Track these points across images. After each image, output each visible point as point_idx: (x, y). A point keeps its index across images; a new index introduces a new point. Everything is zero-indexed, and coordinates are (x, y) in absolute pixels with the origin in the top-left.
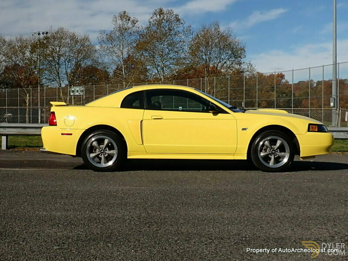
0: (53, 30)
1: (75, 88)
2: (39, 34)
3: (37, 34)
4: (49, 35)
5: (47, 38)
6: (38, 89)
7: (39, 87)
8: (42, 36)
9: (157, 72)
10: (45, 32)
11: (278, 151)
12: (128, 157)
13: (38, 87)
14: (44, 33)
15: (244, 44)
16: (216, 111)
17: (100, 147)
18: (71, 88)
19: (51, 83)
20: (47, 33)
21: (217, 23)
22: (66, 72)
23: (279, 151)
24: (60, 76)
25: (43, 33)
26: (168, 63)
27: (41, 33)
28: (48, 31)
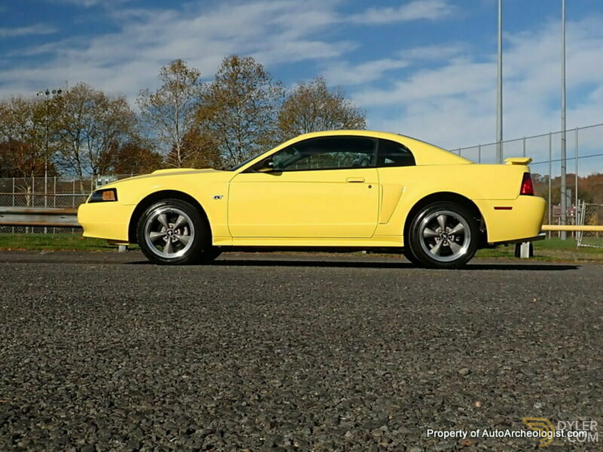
0: (70, 87)
1: (103, 178)
2: (47, 93)
3: (45, 94)
4: (62, 95)
5: (58, 99)
6: (44, 179)
7: (46, 175)
8: (51, 96)
9: (229, 154)
10: (57, 91)
13: (44, 176)
15: (364, 112)
18: (97, 178)
19: (66, 170)
20: (60, 91)
21: (321, 79)
22: (90, 152)
24: (79, 159)
25: (54, 92)
26: (247, 141)
27: (50, 92)
28: (62, 89)
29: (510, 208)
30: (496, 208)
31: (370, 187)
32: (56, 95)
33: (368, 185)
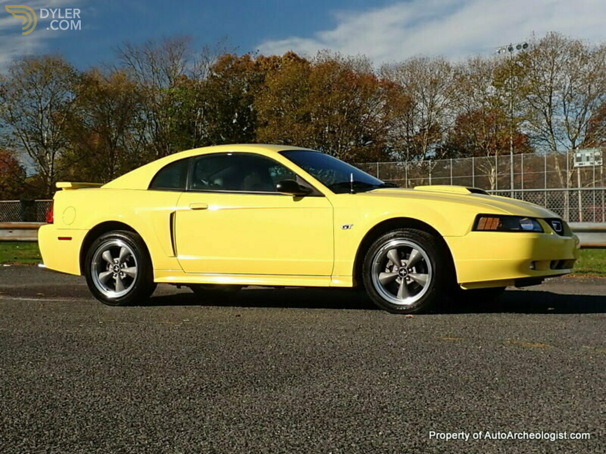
0: (537, 40)
1: (583, 152)
2: (511, 49)
3: (507, 50)
4: (528, 50)
5: (523, 57)
8: (516, 52)
10: (522, 45)
11: (412, 271)
12: (156, 280)
14: (520, 46)
16: (300, 191)
17: (113, 261)
18: (575, 152)
20: (526, 46)
23: (415, 272)
24: (553, 130)
25: (518, 47)
27: (514, 47)
28: (528, 43)
32: (521, 50)
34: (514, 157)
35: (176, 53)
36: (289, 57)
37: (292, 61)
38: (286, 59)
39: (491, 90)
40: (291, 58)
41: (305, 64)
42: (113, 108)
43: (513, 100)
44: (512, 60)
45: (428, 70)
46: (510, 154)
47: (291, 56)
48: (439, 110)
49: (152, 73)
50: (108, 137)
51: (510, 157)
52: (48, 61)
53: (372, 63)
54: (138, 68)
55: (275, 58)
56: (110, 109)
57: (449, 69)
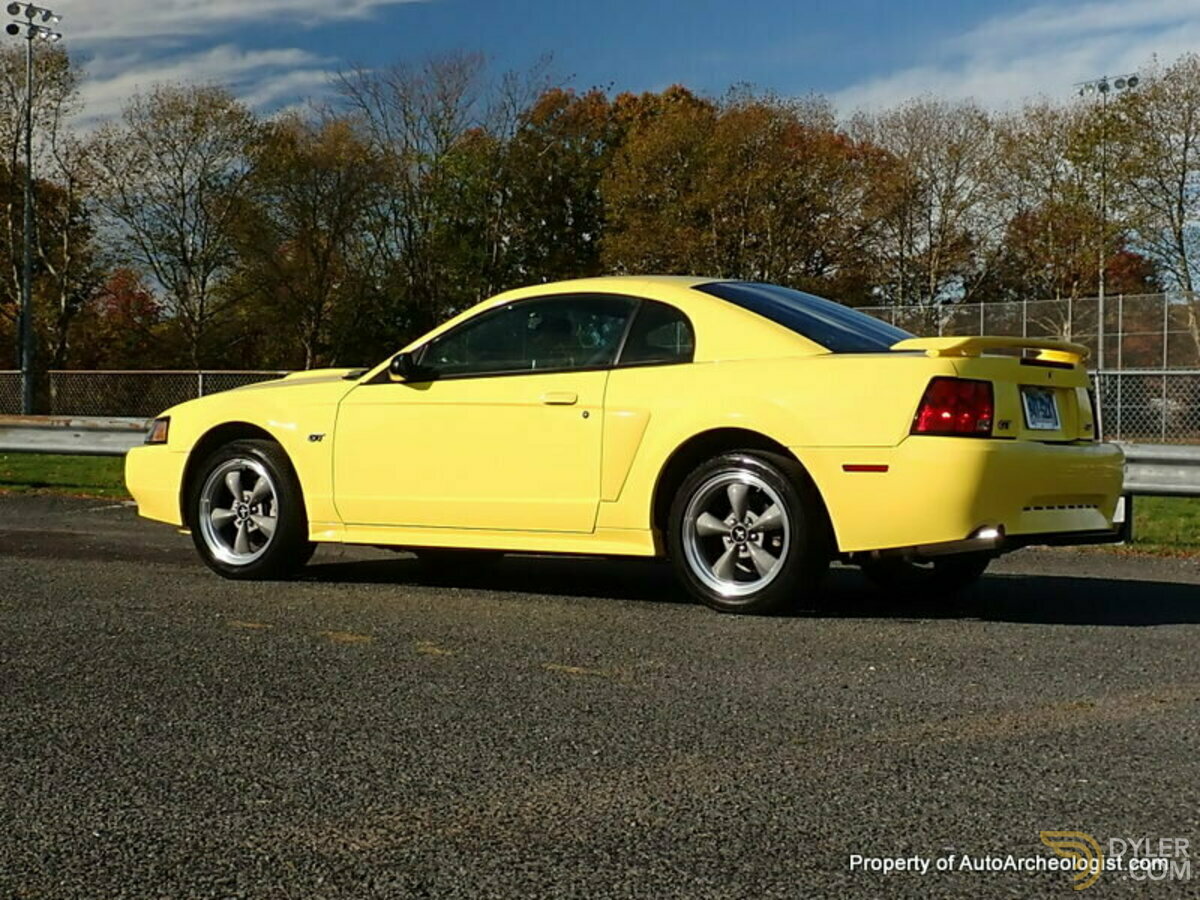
2: (1104, 88)
3: (1097, 90)
4: (1140, 89)
8: (1114, 93)
10: (1127, 80)
14: (1122, 81)
20: (1133, 81)
25: (1119, 83)
27: (1111, 83)
28: (1137, 76)
29: (883, 469)
30: (848, 468)
31: (586, 415)
32: (1125, 90)
33: (582, 411)
34: (1105, 302)
35: (451, 87)
36: (674, 95)
37: (681, 102)
38: (668, 100)
39: (1066, 167)
40: (678, 99)
41: (705, 111)
42: (326, 189)
43: (1108, 189)
44: (1106, 107)
45: (945, 127)
46: (1097, 295)
47: (679, 94)
48: (964, 206)
49: (403, 124)
50: (312, 247)
51: (1097, 302)
52: (201, 100)
53: (836, 111)
54: (376, 113)
55: (647, 96)
56: (318, 192)
57: (987, 127)
